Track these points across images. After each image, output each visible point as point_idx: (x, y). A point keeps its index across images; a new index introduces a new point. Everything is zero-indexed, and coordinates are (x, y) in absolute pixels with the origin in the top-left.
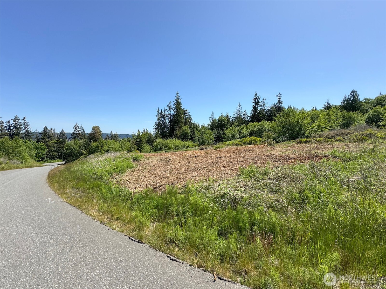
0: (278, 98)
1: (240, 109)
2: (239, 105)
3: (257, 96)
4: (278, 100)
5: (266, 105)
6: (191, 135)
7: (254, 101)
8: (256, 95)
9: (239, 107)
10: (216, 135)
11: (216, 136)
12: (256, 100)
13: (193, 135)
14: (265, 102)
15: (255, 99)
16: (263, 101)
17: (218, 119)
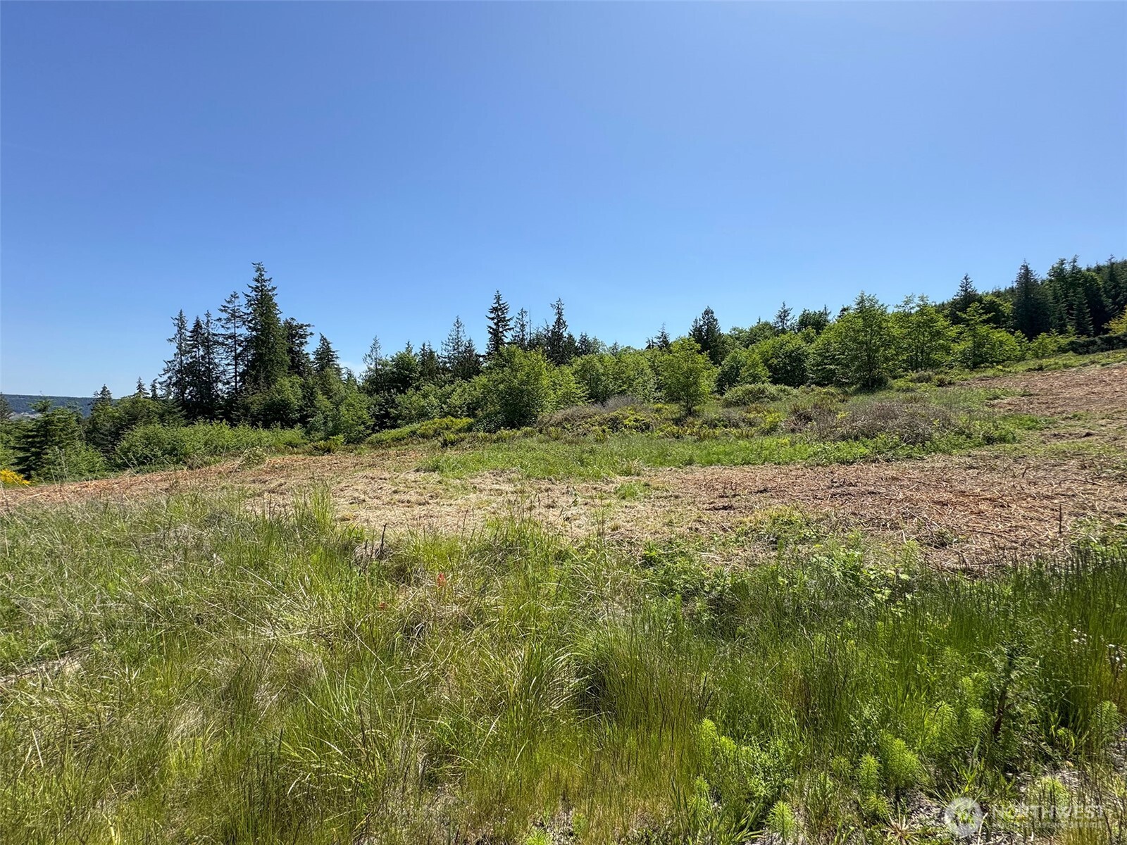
0: (556, 311)
1: (461, 334)
2: (458, 324)
3: (501, 302)
4: (557, 317)
5: (527, 330)
6: (301, 410)
7: (493, 315)
8: (498, 298)
9: (458, 328)
10: (381, 410)
11: (382, 412)
12: (499, 314)
13: (309, 406)
14: (526, 319)
15: (495, 309)
16: (520, 317)
17: (393, 361)
